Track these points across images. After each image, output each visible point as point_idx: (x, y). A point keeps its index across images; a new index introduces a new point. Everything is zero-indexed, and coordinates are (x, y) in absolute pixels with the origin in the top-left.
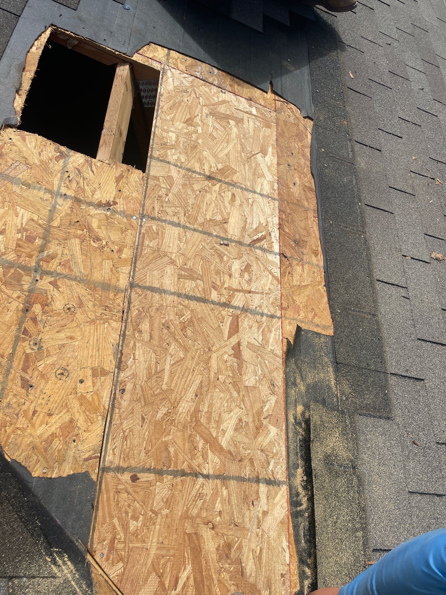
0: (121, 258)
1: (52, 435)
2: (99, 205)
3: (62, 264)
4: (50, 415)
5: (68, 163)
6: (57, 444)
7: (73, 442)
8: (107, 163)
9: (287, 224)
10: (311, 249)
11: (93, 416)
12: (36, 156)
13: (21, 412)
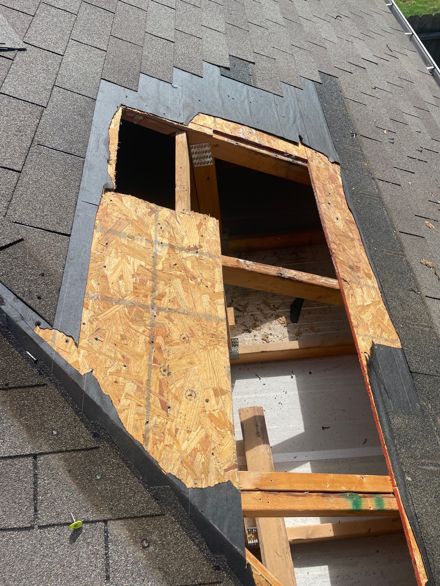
0: (214, 292)
1: (195, 449)
2: (189, 249)
3: (171, 300)
4: (189, 432)
5: (158, 217)
6: (200, 458)
7: (212, 455)
8: (187, 214)
9: (339, 253)
10: (365, 272)
11: (223, 431)
12: (134, 213)
13: (166, 431)
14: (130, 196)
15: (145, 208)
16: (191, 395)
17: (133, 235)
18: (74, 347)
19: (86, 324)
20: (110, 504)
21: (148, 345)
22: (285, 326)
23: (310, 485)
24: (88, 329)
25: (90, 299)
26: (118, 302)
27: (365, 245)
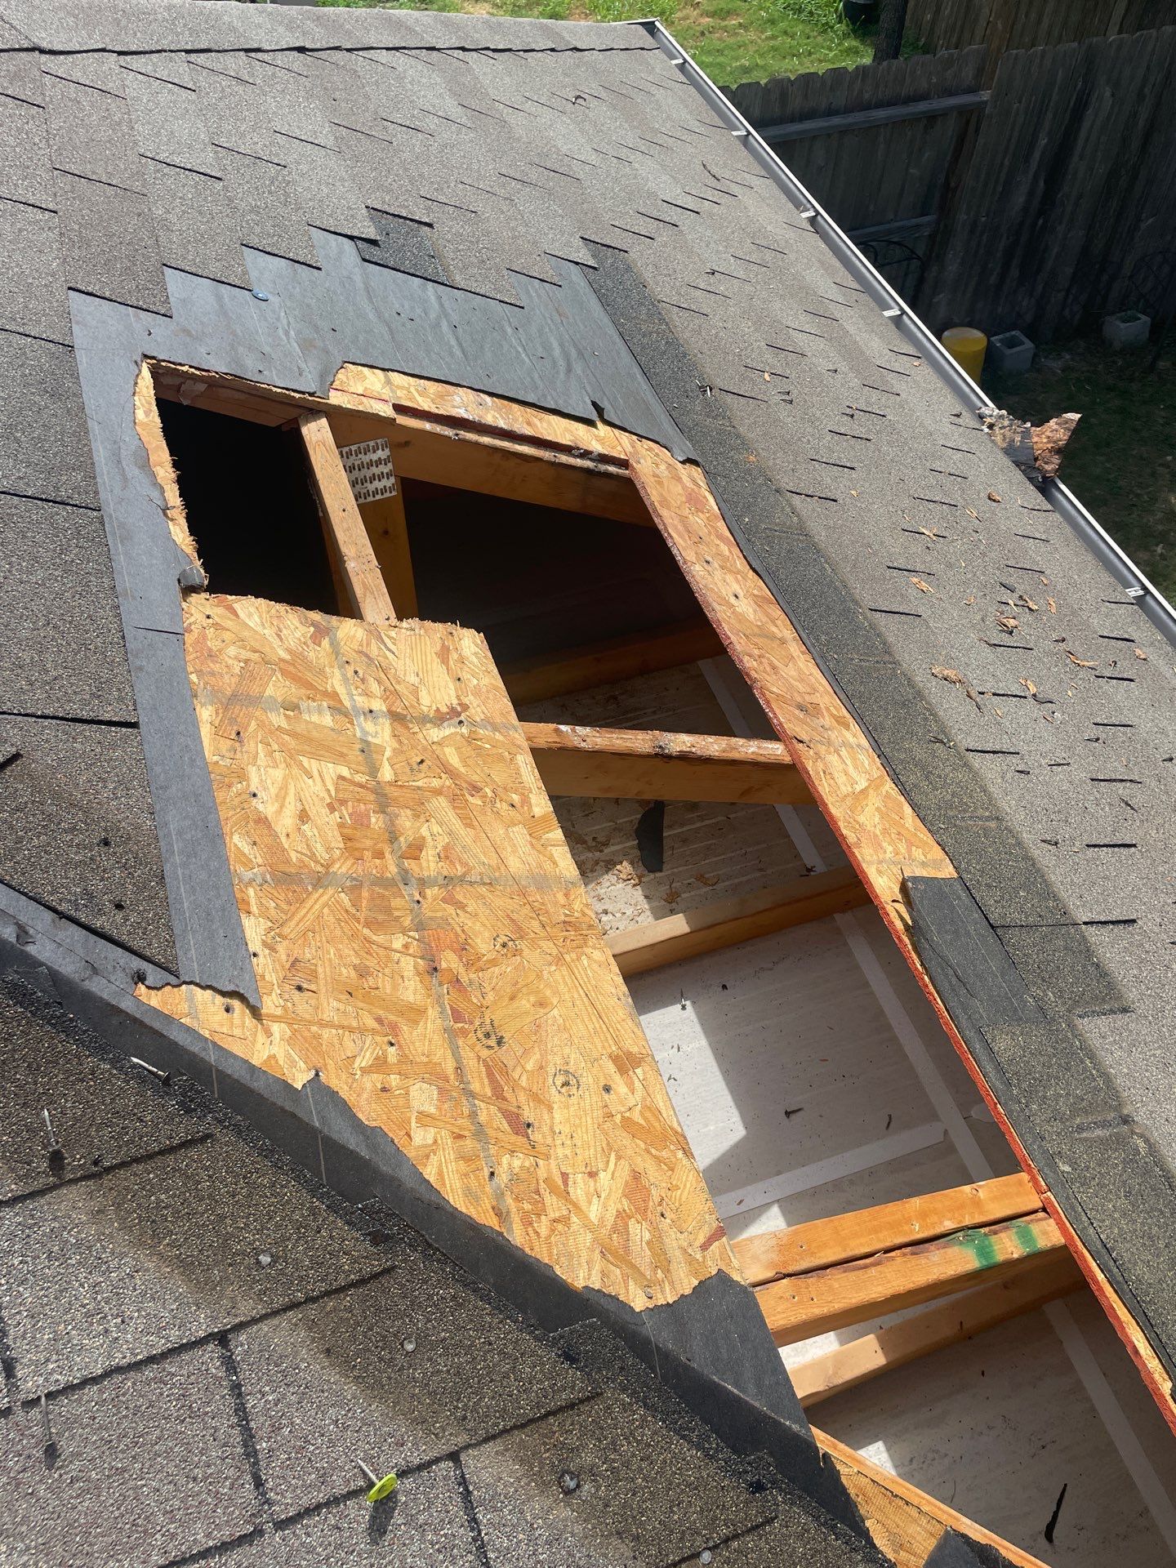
0: (533, 817)
1: (619, 1214)
3: (442, 855)
4: (592, 1175)
5: (339, 644)
6: (639, 1233)
7: (662, 1219)
8: (407, 629)
9: (767, 677)
10: (833, 716)
11: (664, 1154)
12: (276, 642)
13: (542, 1185)
14: (251, 598)
15: (298, 625)
16: (567, 1084)
17: (296, 701)
18: (249, 1021)
19: (261, 957)
20: (456, 1408)
21: (427, 977)
22: (634, 885)
23: (881, 1235)
24: (271, 967)
25: (246, 887)
26: (319, 881)
27: (812, 649)
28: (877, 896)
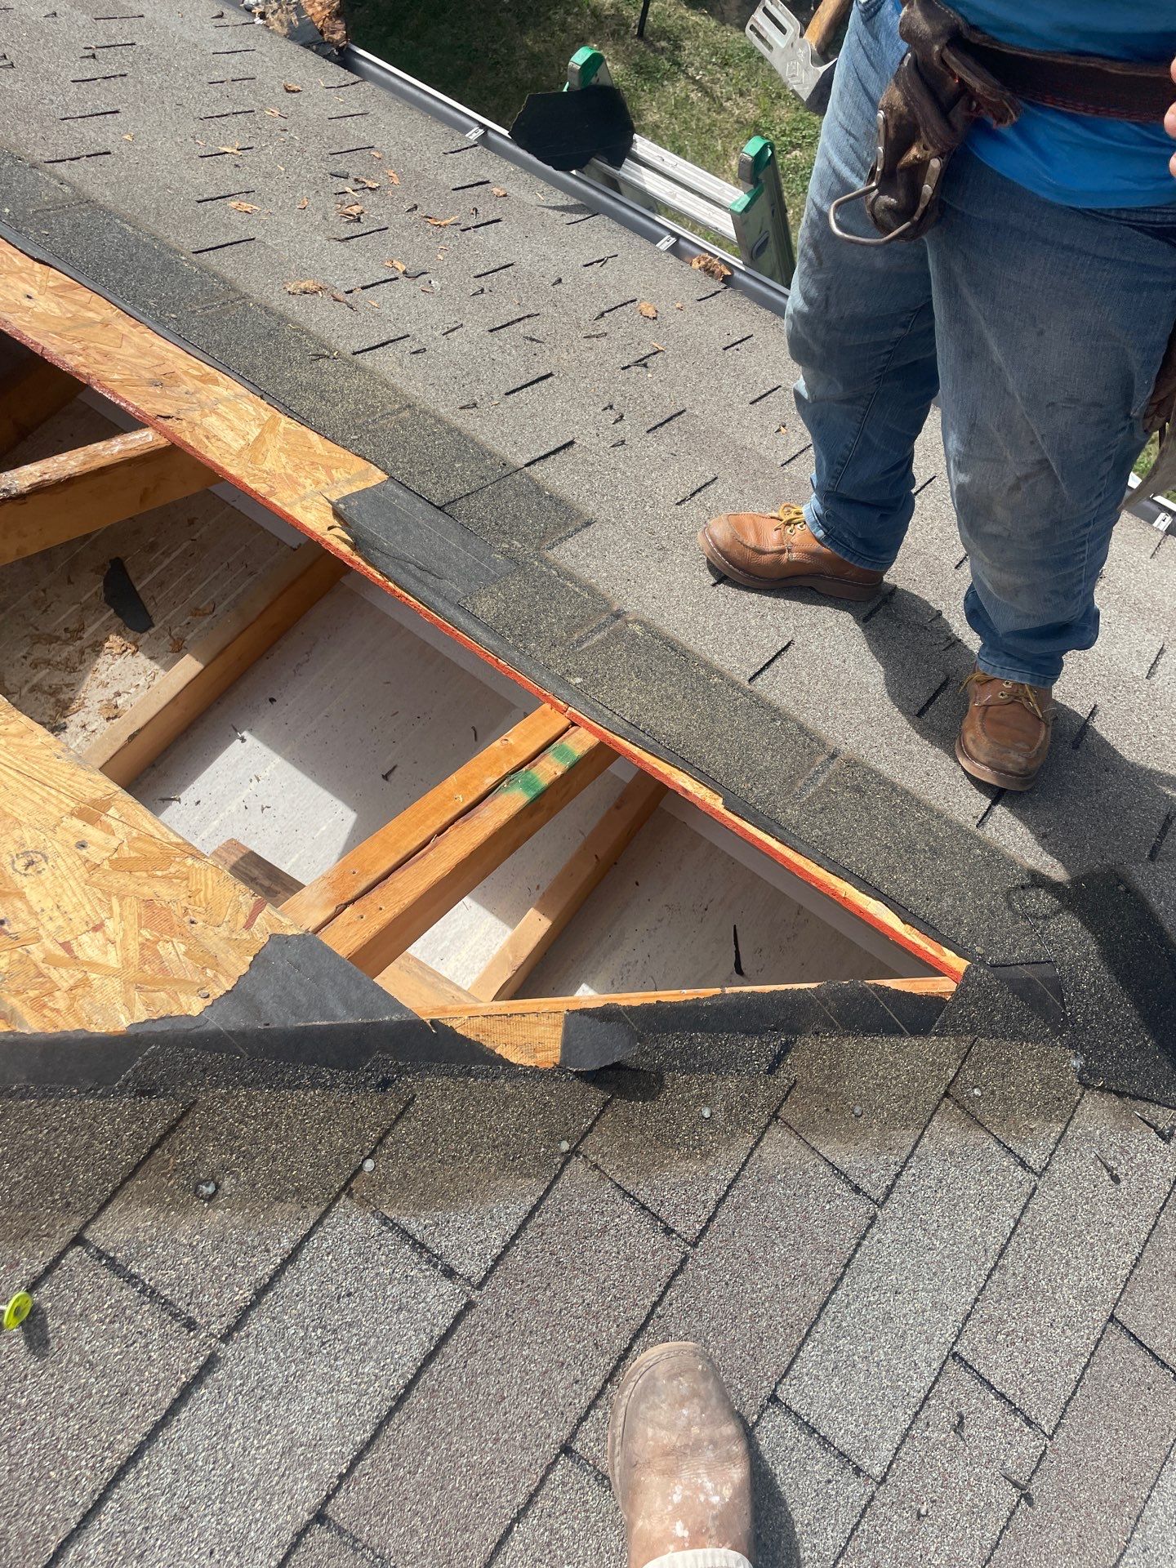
1: (143, 946)
4: (98, 928)
6: (172, 951)
7: (193, 925)
9: (103, 368)
10: (194, 377)
11: (172, 870)
13: (43, 966)
16: (31, 863)
22: (133, 654)
23: (429, 822)
27: (143, 319)
28: (312, 533)
